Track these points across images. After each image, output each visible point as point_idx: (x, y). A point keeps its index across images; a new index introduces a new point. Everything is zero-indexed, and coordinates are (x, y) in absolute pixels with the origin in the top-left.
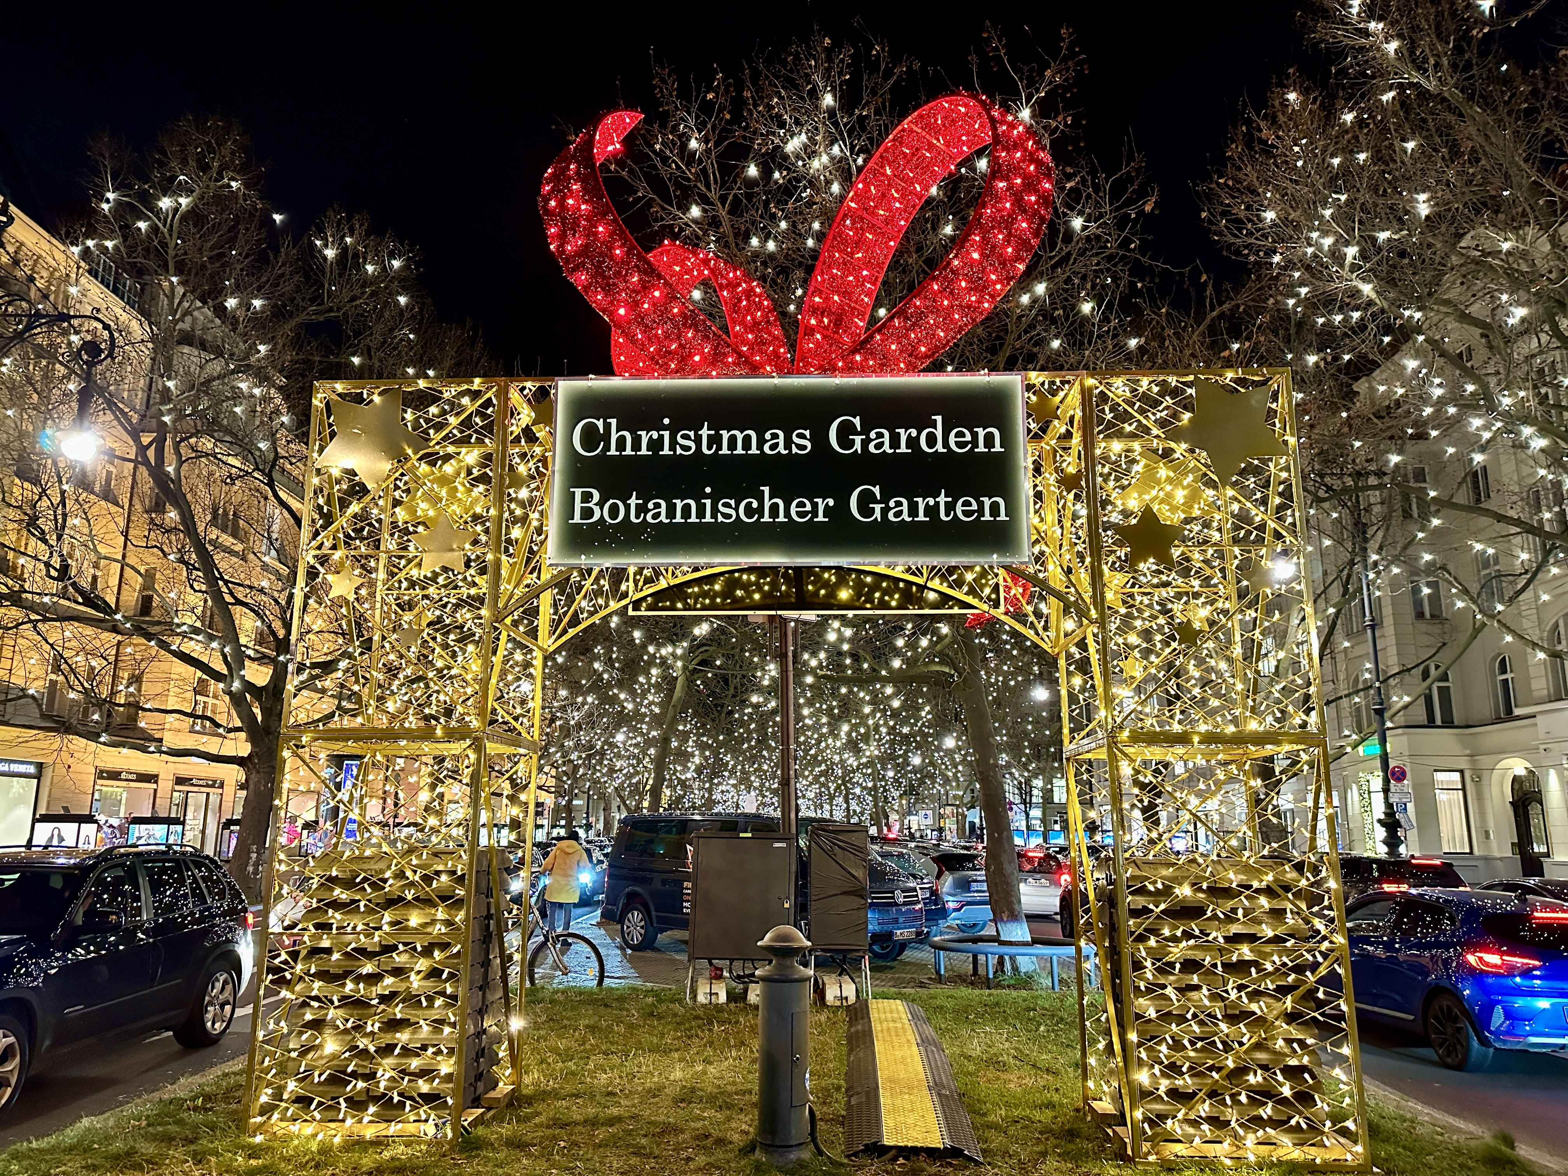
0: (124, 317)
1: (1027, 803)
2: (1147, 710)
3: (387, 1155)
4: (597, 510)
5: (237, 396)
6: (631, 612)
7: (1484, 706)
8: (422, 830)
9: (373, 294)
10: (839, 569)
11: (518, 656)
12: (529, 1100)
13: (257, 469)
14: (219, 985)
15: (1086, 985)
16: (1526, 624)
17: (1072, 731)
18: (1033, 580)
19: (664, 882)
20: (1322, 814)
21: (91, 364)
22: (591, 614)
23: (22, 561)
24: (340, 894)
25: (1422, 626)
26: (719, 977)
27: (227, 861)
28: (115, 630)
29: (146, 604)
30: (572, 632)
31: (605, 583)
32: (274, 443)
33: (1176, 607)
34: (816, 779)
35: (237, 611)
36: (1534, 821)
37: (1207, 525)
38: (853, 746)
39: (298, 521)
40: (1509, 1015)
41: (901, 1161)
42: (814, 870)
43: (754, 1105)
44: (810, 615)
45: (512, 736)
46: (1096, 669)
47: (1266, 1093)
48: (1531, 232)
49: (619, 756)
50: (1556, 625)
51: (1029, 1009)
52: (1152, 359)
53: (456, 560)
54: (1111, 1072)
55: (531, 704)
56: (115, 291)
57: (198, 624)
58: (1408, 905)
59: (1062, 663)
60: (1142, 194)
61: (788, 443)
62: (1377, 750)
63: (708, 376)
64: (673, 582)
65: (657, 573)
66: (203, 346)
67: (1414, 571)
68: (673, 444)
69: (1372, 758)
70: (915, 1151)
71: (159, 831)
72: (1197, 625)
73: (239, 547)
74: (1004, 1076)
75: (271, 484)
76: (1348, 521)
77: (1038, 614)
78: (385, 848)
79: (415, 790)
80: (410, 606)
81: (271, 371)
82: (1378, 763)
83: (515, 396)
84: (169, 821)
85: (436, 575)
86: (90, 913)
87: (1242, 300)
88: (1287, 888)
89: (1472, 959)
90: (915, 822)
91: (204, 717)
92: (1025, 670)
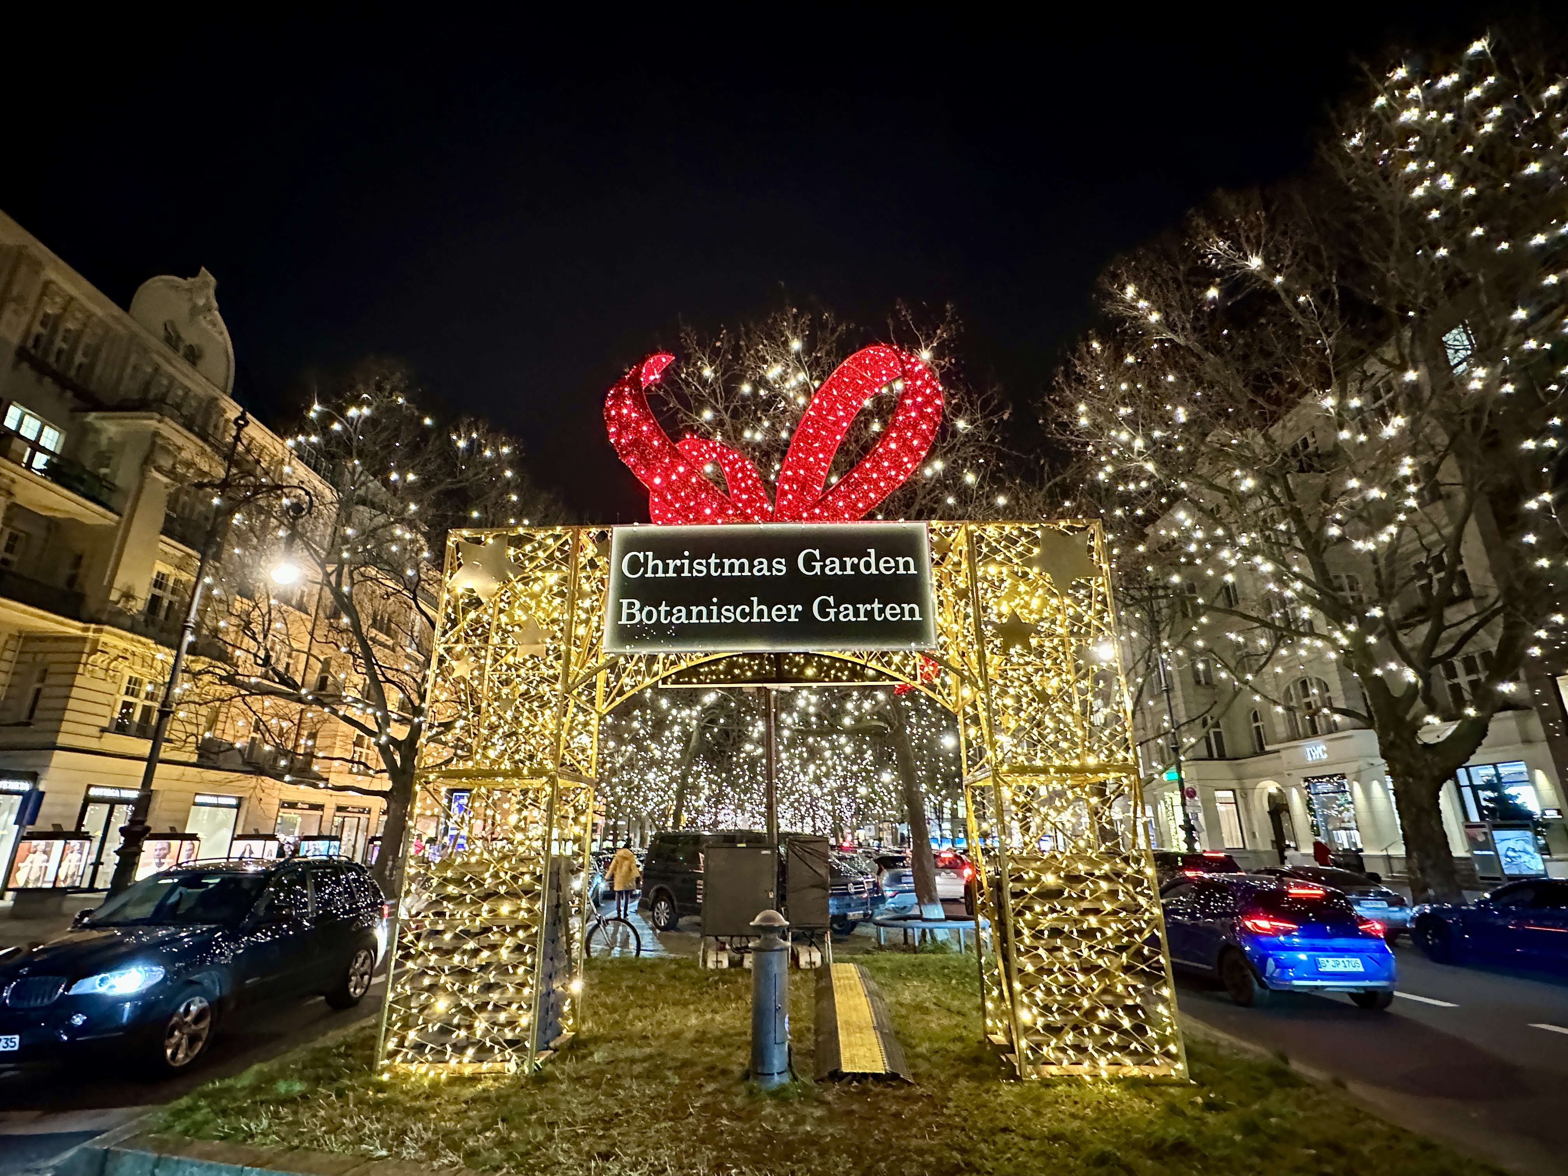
0: (320, 487)
1: (940, 818)
2: (1019, 750)
3: (480, 1087)
4: (637, 614)
5: (394, 540)
6: (660, 686)
7: (1245, 744)
8: (512, 843)
9: (490, 471)
10: (806, 654)
11: (581, 718)
12: (584, 1044)
13: (406, 588)
14: (360, 960)
15: (983, 950)
16: (1268, 688)
17: (969, 766)
18: (940, 661)
19: (684, 881)
20: (1139, 823)
21: (295, 518)
22: (633, 687)
23: (238, 653)
24: (452, 889)
25: (1201, 690)
26: (723, 949)
27: (371, 868)
28: (300, 700)
29: (323, 683)
30: (619, 700)
31: (642, 665)
32: (418, 572)
33: (1036, 679)
34: (792, 804)
35: (386, 686)
36: (1285, 825)
37: (1053, 622)
38: (817, 781)
39: (433, 625)
40: (1279, 964)
41: (855, 1084)
42: (790, 871)
43: (749, 1043)
44: (786, 687)
45: (575, 774)
46: (984, 723)
47: (1113, 1026)
48: (1250, 431)
49: (650, 789)
50: (1288, 689)
51: (944, 968)
52: (1012, 512)
53: (539, 649)
54: (1004, 1013)
55: (589, 752)
56: (315, 469)
57: (359, 696)
58: (1204, 885)
59: (960, 718)
60: (1001, 408)
61: (770, 568)
62: (1175, 776)
63: (715, 523)
64: (691, 664)
65: (679, 658)
66: (373, 505)
67: (1193, 653)
68: (691, 568)
69: (1171, 782)
70: (864, 1075)
71: (322, 845)
72: (1049, 691)
73: (390, 642)
74: (928, 1018)
75: (415, 599)
76: (1146, 618)
77: (944, 685)
78: (486, 856)
79: (505, 813)
80: (507, 682)
81: (418, 522)
82: (1177, 785)
83: (583, 537)
84: (331, 838)
85: (525, 661)
86: (270, 907)
87: (1068, 475)
88: (1119, 875)
89: (1249, 924)
90: (861, 834)
91: (359, 763)
92: (937, 725)
